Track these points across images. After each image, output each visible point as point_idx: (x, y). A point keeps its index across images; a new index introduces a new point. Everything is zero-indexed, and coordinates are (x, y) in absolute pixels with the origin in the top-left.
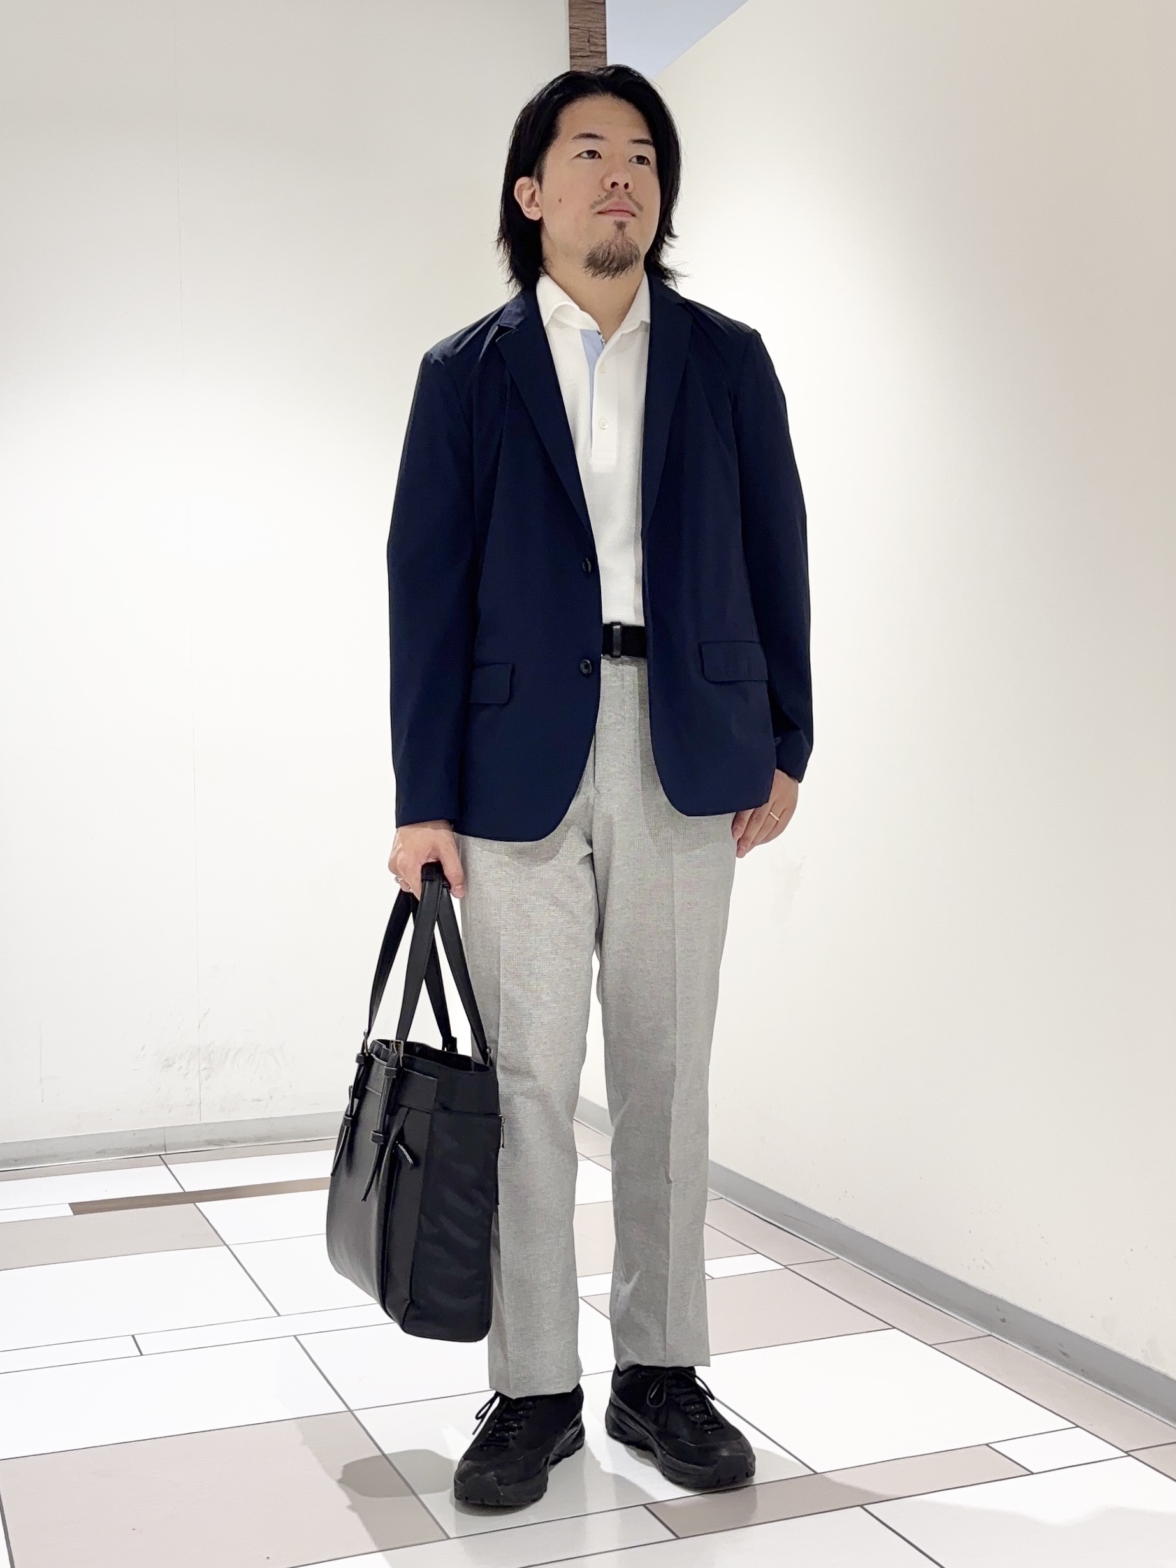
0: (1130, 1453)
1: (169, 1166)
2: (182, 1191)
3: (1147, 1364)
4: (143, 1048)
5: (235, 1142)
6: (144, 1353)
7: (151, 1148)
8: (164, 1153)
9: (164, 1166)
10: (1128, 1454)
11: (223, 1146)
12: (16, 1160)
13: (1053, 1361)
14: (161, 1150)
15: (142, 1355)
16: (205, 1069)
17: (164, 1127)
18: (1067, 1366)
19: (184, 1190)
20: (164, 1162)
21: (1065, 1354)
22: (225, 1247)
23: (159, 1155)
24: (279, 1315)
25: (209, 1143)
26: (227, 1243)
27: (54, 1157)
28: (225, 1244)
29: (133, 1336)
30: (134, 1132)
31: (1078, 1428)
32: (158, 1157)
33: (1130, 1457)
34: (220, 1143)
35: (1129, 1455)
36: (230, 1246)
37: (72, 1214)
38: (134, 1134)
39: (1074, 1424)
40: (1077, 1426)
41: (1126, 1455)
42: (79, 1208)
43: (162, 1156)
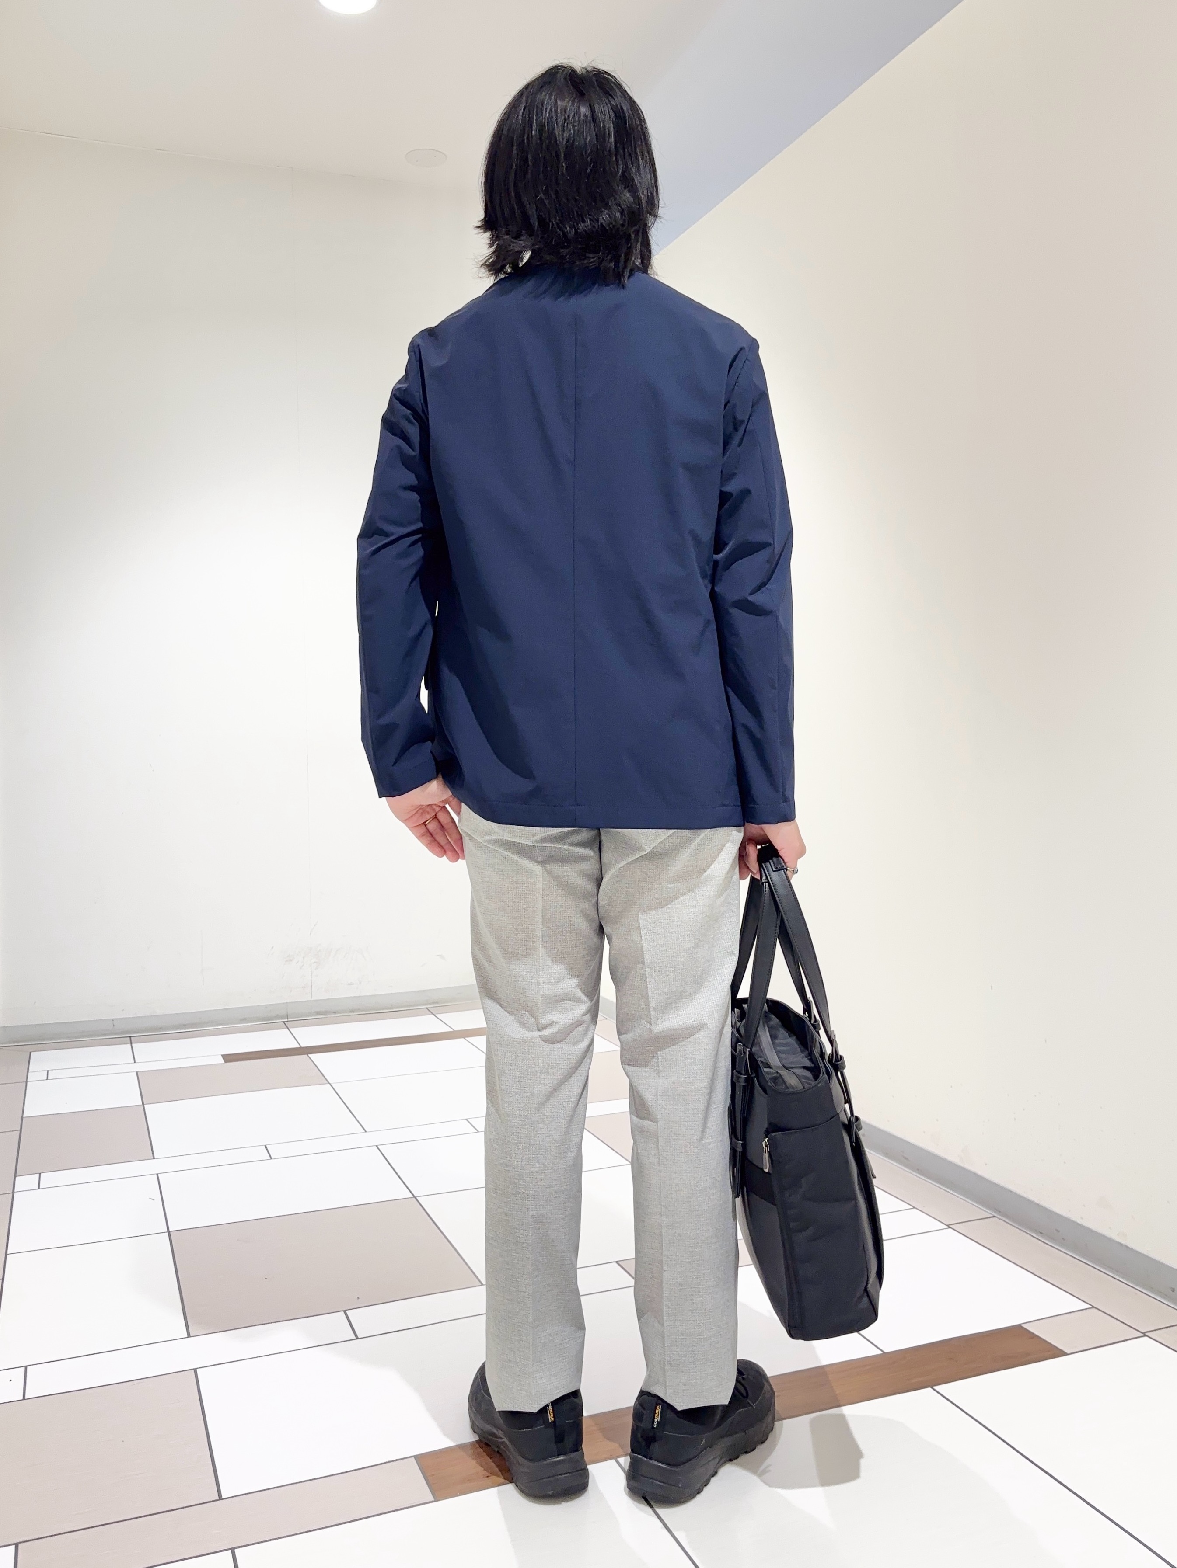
0: (951, 1226)
1: (290, 1029)
2: (299, 1046)
3: (962, 1165)
4: (272, 948)
5: (335, 1013)
6: (273, 1158)
7: (278, 1017)
8: (287, 1020)
9: (287, 1030)
10: (949, 1226)
11: (327, 1015)
12: (185, 1025)
13: (896, 1162)
14: (285, 1019)
15: (271, 1159)
16: (315, 962)
17: (287, 1003)
18: (907, 1166)
19: (300, 1045)
20: (287, 1026)
21: (906, 1158)
22: (329, 1085)
23: (284, 1022)
24: (366, 1132)
25: (318, 1013)
26: (330, 1082)
27: (211, 1023)
28: (329, 1083)
29: (266, 1146)
30: (266, 1006)
31: (915, 1209)
32: (283, 1023)
33: (950, 1229)
34: (325, 1013)
35: (950, 1228)
36: (332, 1085)
37: (223, 1062)
38: (266, 1007)
39: (912, 1206)
40: (914, 1208)
41: (947, 1227)
42: (228, 1058)
43: (285, 1023)
